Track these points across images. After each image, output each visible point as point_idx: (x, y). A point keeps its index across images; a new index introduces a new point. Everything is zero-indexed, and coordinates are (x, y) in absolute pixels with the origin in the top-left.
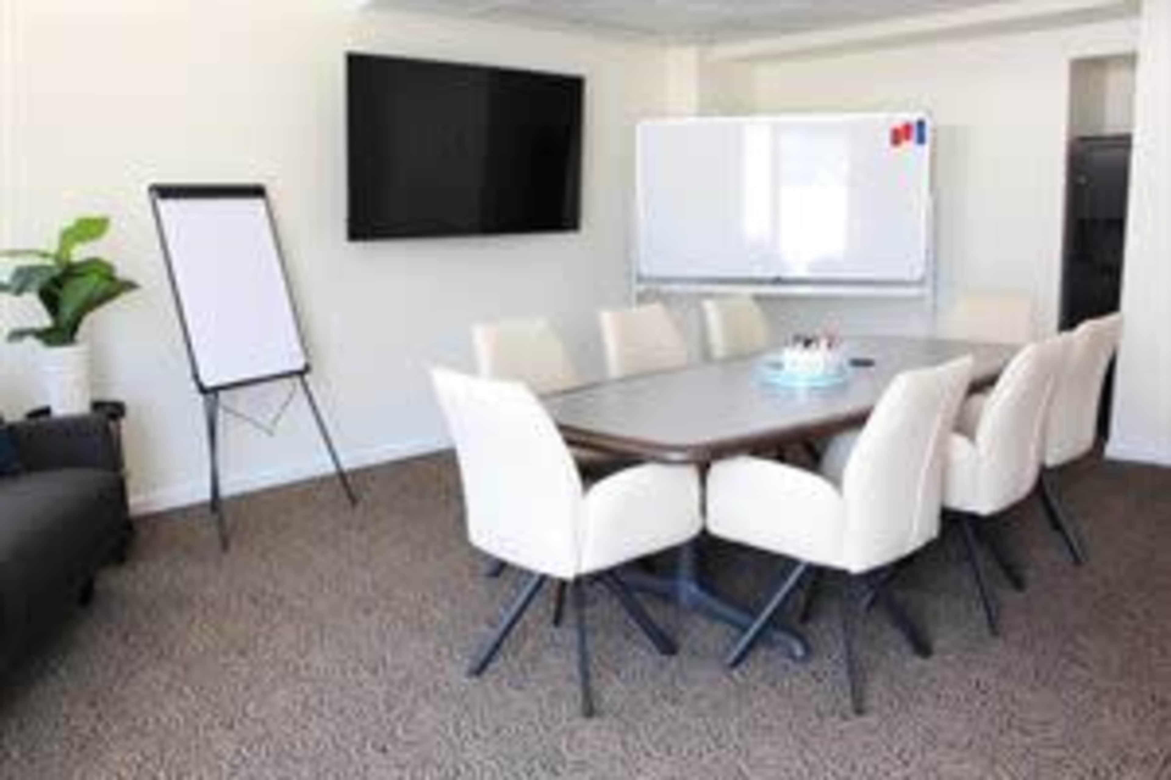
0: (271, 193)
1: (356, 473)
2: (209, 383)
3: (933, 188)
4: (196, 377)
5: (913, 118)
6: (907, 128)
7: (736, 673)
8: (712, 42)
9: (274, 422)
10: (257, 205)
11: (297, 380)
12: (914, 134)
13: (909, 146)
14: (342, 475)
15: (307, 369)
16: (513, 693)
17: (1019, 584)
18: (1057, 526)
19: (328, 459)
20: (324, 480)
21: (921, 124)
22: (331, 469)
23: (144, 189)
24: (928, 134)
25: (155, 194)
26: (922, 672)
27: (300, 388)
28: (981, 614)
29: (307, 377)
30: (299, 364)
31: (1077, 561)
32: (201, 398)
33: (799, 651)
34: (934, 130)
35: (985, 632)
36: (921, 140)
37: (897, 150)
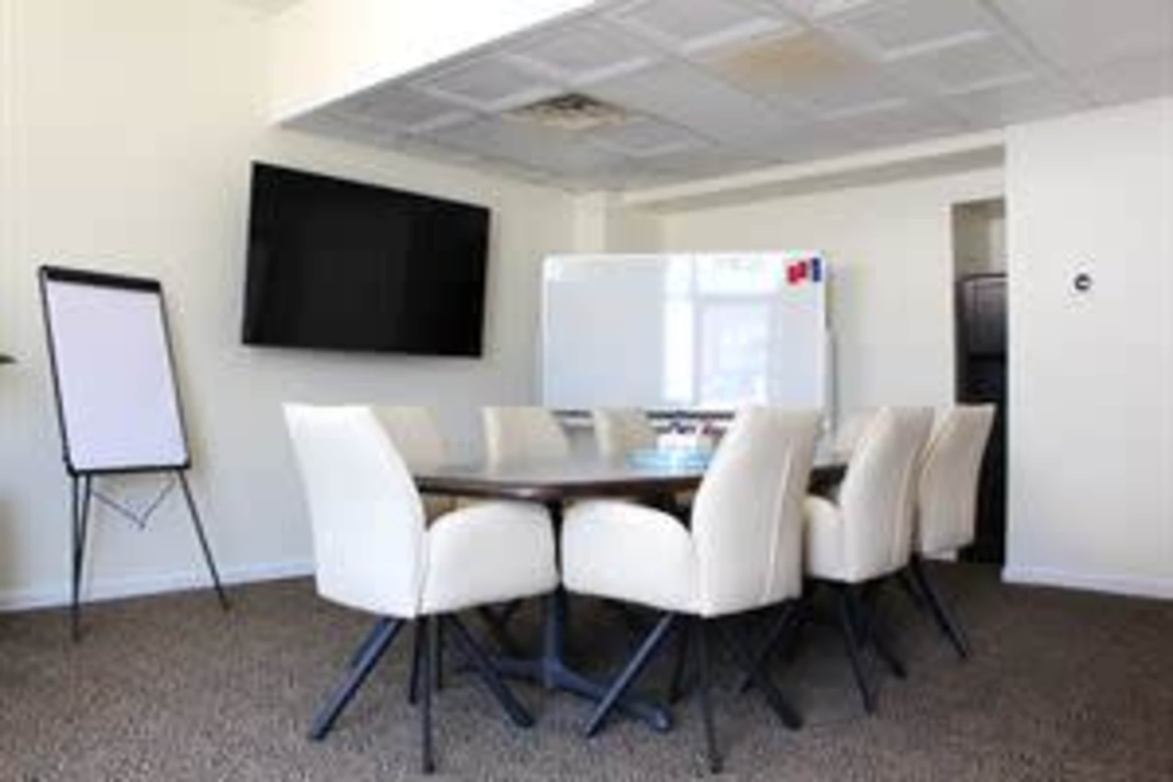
0: (167, 288)
1: (236, 589)
2: (78, 465)
3: (829, 322)
4: (66, 458)
5: (806, 255)
6: (803, 265)
7: (593, 742)
8: (619, 189)
9: (147, 515)
10: (151, 299)
11: (175, 475)
12: (810, 272)
13: (806, 284)
14: (218, 588)
15: (187, 466)
16: (351, 755)
17: (899, 671)
18: (946, 628)
19: (208, 573)
20: (199, 593)
21: (816, 263)
22: (210, 583)
23: (34, 268)
24: (823, 274)
25: (45, 275)
26: (789, 742)
27: (178, 483)
28: (858, 696)
29: (187, 473)
30: (179, 460)
31: (963, 655)
32: (69, 480)
33: (662, 723)
34: (828, 268)
35: (860, 710)
36: (816, 277)
37: (794, 289)
